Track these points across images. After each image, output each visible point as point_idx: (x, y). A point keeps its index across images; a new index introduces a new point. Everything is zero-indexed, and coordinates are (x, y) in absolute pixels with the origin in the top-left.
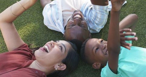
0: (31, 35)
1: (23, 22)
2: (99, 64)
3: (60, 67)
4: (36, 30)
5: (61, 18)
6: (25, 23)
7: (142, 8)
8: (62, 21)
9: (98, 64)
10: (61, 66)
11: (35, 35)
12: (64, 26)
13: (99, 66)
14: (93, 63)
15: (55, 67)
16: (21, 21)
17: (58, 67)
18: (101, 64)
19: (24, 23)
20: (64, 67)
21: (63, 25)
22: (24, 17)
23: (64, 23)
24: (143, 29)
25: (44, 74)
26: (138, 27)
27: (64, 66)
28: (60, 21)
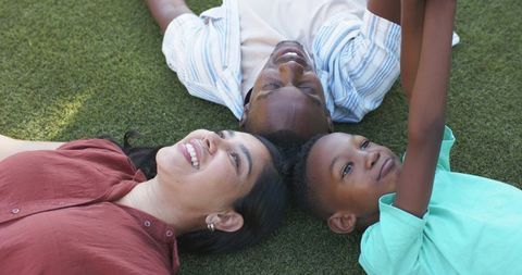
0: (131, 104)
1: (105, 60)
2: (349, 218)
3: (223, 222)
4: (148, 90)
5: (235, 65)
6: (115, 63)
7: (508, 58)
8: (236, 75)
9: (346, 216)
10: (227, 218)
11: (145, 107)
12: (242, 93)
13: (351, 223)
14: (332, 214)
15: (207, 220)
16: (99, 55)
17: (219, 219)
18: (358, 219)
19: (110, 61)
20: (236, 223)
21: (241, 89)
22: (110, 43)
23: (242, 81)
24: (507, 125)
25: (169, 234)
26: (489, 117)
27: (236, 221)
28: (230, 74)
